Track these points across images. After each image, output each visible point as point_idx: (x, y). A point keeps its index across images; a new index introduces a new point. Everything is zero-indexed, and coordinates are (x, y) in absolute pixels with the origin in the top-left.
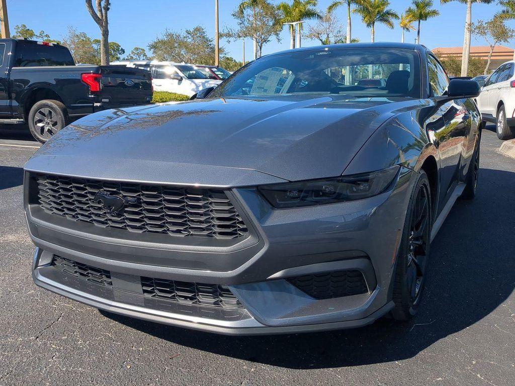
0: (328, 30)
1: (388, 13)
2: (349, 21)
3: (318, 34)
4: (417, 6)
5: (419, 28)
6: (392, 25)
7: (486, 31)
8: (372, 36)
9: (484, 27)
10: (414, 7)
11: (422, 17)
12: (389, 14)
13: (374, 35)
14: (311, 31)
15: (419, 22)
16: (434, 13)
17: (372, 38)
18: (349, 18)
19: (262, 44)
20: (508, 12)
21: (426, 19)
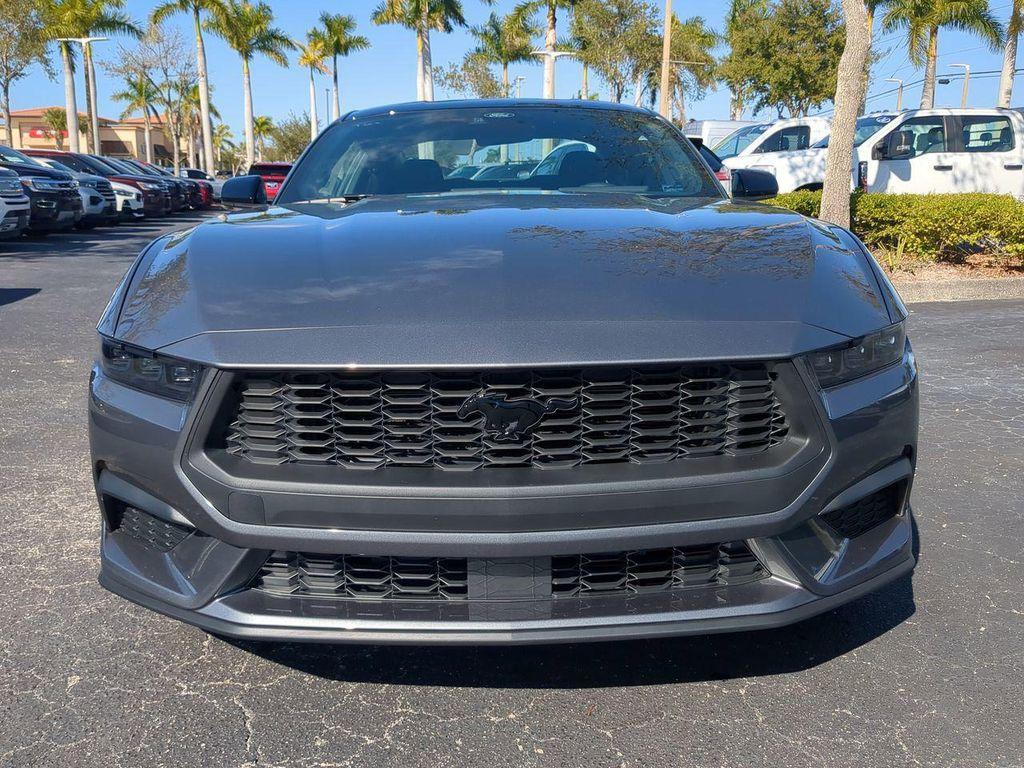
0: (164, 61)
1: (273, 36)
2: (199, 45)
3: (145, 67)
4: (330, 26)
5: (335, 68)
6: (284, 61)
7: (464, 84)
8: (246, 79)
9: (459, 77)
10: (322, 28)
11: (340, 48)
12: (275, 38)
13: (249, 77)
14: (125, 59)
15: (335, 59)
16: (361, 42)
17: (247, 82)
18: (198, 38)
19: (7, 81)
20: (485, 51)
21: (346, 54)
